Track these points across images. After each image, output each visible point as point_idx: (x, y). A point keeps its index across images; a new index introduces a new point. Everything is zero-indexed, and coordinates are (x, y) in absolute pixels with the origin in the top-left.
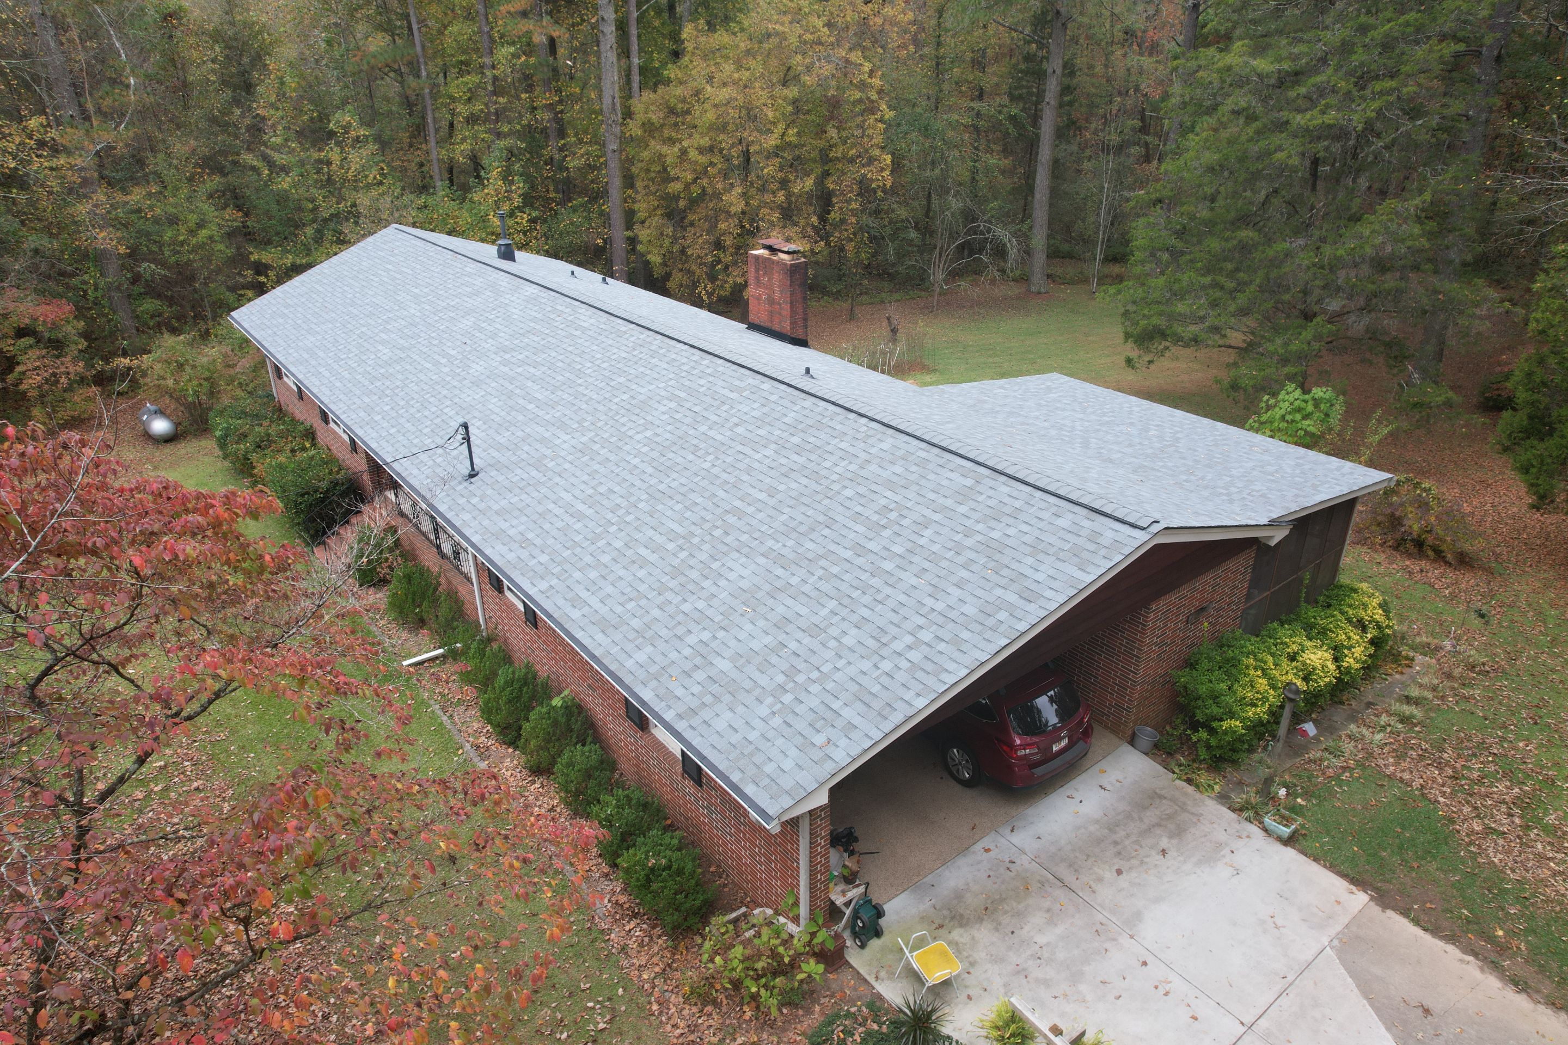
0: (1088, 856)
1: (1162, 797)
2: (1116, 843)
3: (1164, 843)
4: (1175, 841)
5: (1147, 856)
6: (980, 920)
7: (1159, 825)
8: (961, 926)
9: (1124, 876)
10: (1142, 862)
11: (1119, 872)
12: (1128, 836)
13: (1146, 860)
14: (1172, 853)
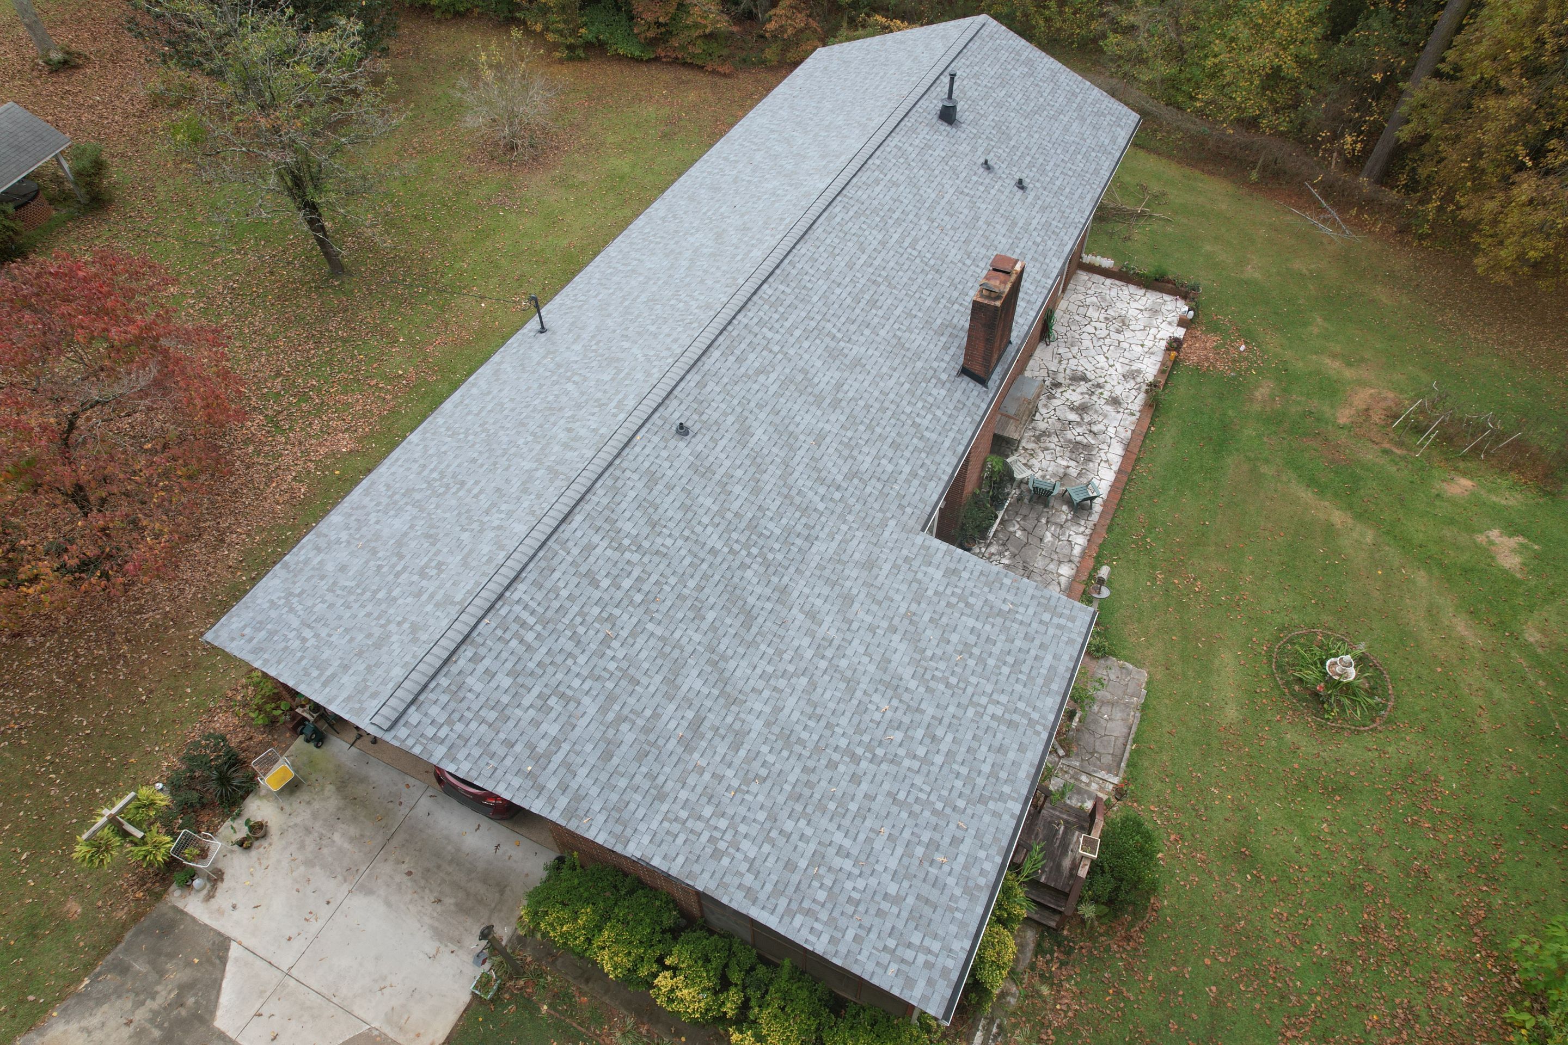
0: (420, 850)
1: (502, 892)
2: (439, 867)
3: (449, 901)
4: (453, 908)
5: (431, 891)
6: (345, 798)
7: (468, 894)
8: (338, 789)
9: (406, 878)
10: (423, 888)
11: (409, 873)
12: (449, 874)
13: (427, 891)
14: (439, 908)
